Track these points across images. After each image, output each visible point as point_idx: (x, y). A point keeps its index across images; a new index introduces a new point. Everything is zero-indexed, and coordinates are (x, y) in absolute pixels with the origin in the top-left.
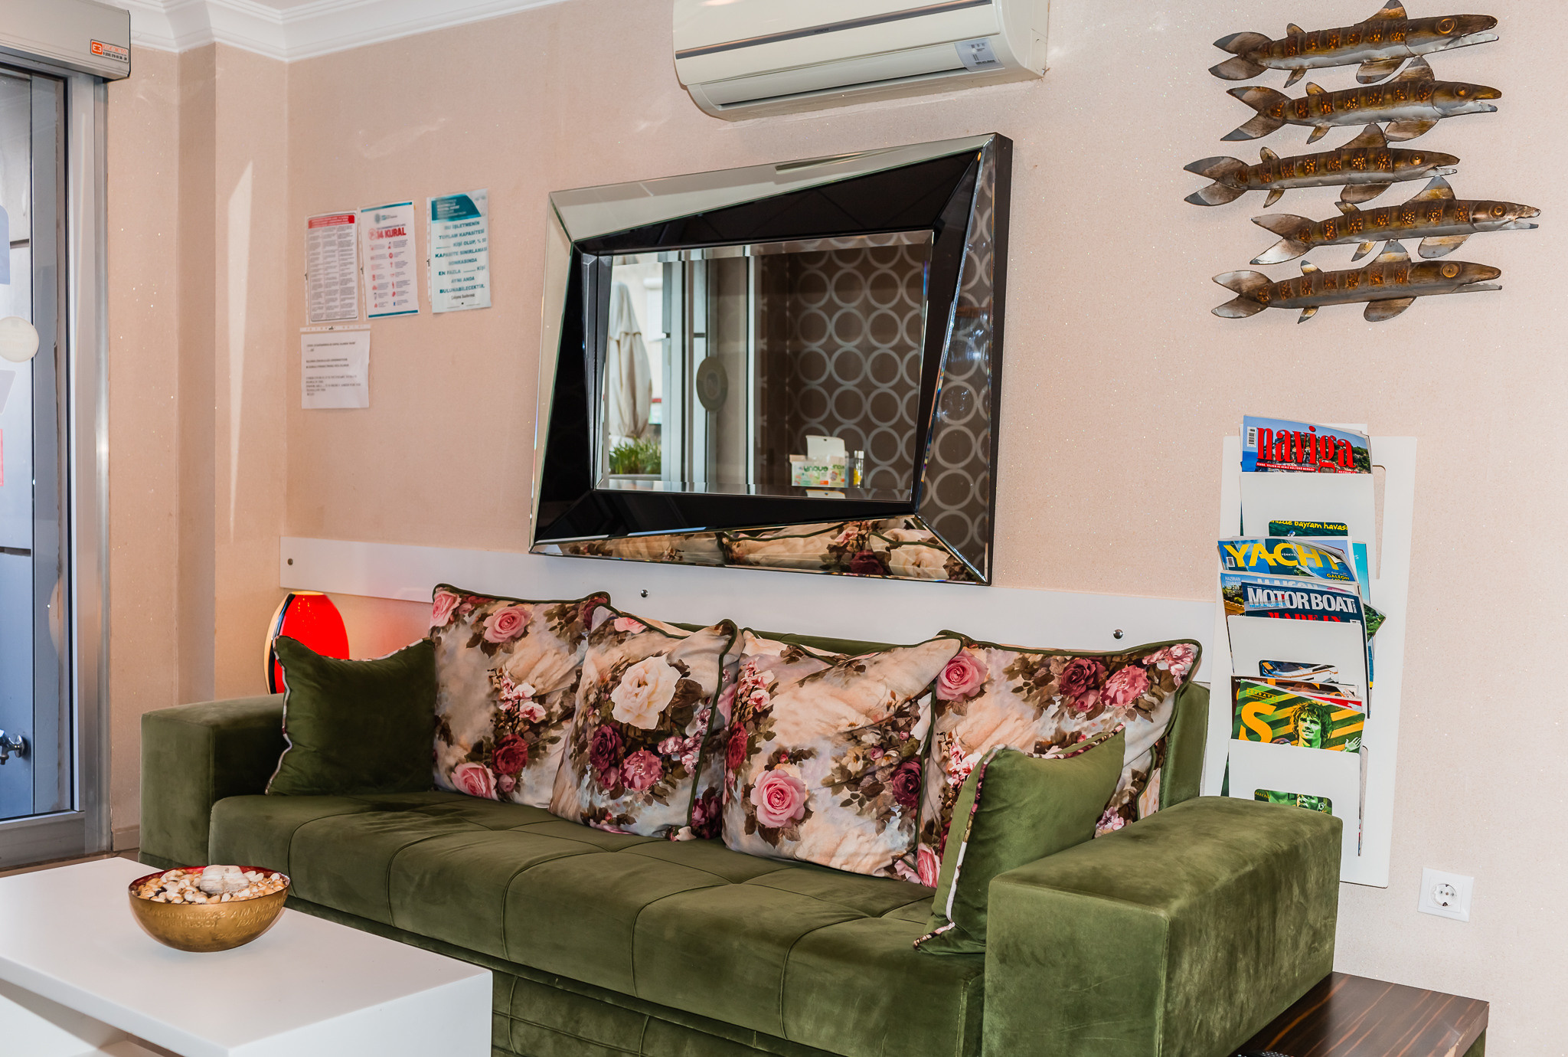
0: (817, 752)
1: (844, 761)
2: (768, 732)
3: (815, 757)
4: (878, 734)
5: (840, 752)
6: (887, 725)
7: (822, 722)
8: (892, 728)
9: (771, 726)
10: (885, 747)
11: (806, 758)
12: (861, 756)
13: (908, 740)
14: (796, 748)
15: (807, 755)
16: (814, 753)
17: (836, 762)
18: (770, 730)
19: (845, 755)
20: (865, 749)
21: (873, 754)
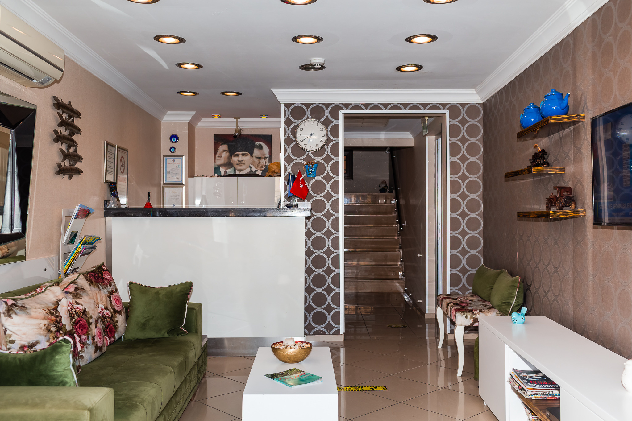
0: (40, 341)
1: (50, 341)
2: (10, 340)
3: (39, 343)
4: (55, 326)
5: (47, 338)
6: (55, 322)
7: (34, 329)
8: (57, 323)
9: (10, 337)
10: (59, 330)
11: (36, 345)
12: (54, 337)
13: (62, 326)
14: (30, 343)
15: (36, 344)
16: (38, 342)
17: (48, 342)
18: (11, 339)
19: (50, 339)
20: (54, 334)
21: (57, 334)
